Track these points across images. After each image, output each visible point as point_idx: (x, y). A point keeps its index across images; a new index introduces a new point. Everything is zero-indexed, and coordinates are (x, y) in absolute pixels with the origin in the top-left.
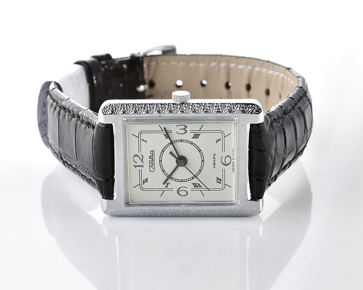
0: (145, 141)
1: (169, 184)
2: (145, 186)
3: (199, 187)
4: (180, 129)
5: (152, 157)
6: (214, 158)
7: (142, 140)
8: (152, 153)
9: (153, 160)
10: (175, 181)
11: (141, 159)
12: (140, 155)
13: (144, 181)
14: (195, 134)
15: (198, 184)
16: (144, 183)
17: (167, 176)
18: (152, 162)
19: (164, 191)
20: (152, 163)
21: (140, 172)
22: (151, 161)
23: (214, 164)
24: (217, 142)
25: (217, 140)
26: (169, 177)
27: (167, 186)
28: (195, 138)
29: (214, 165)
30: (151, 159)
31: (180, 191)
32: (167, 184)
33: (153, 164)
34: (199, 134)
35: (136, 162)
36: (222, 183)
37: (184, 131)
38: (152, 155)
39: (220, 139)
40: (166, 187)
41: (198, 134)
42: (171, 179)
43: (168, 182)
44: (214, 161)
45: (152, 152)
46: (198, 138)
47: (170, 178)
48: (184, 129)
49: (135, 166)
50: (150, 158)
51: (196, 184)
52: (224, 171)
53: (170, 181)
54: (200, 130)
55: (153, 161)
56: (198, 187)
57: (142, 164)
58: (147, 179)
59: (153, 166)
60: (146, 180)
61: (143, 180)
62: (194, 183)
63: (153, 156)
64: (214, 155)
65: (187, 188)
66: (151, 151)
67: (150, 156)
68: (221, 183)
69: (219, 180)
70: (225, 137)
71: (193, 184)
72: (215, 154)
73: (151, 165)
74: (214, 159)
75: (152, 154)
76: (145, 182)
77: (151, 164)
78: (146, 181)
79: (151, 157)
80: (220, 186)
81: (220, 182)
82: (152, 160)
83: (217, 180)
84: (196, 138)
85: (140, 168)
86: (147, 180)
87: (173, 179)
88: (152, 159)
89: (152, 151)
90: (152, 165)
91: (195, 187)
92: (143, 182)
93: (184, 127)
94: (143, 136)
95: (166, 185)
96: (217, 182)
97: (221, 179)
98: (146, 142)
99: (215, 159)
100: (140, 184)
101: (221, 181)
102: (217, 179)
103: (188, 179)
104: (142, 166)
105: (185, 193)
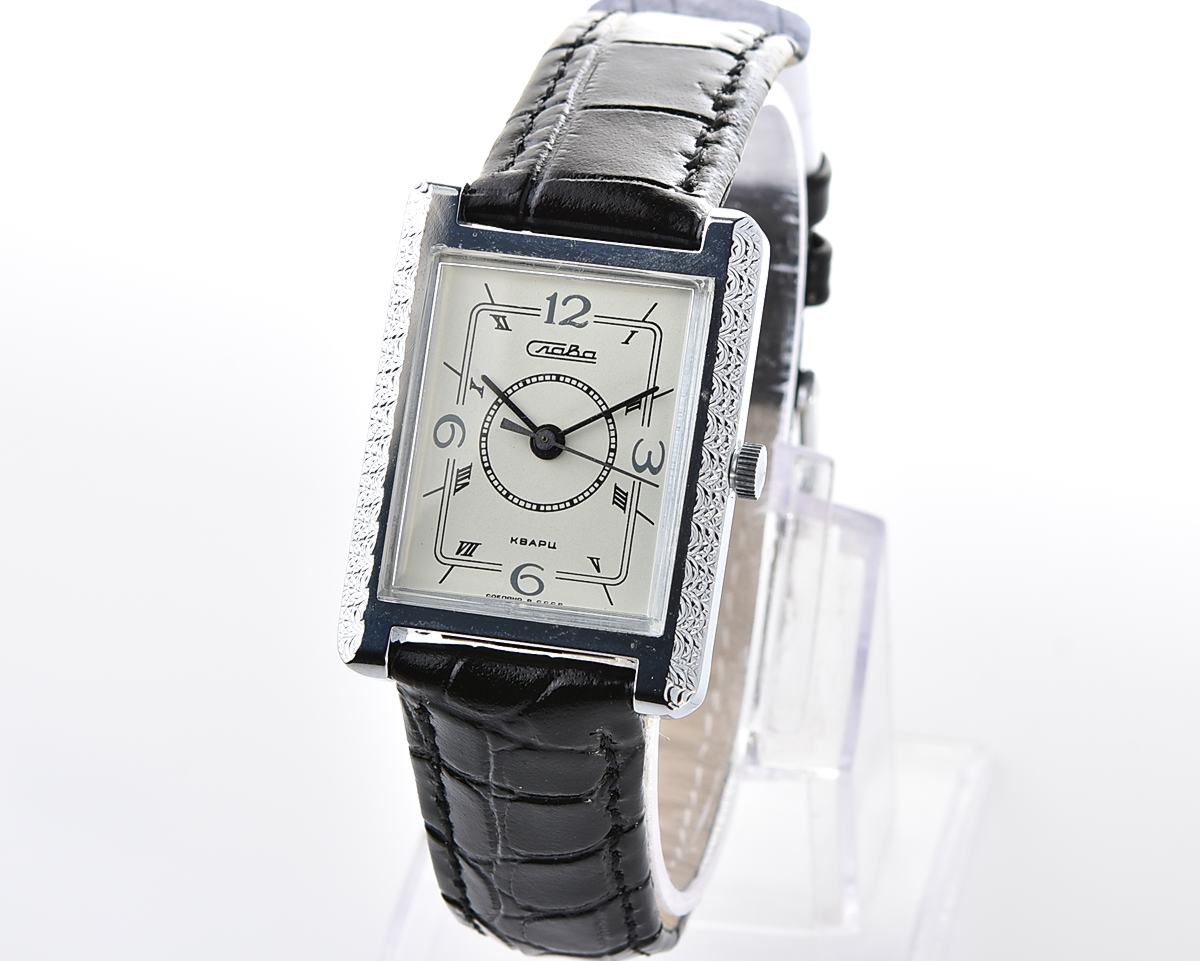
0: (629, 339)
1: (482, 394)
3: (456, 485)
5: (573, 353)
6: (542, 543)
7: (633, 333)
8: (586, 355)
9: (566, 357)
10: (488, 414)
11: (574, 320)
12: (588, 317)
13: (501, 320)
14: (626, 494)
15: (467, 484)
16: (494, 316)
17: (506, 392)
18: (560, 351)
19: (461, 375)
20: (556, 351)
21: (531, 311)
22: (563, 349)
23: (524, 542)
24: (592, 559)
25: (598, 559)
28: (615, 492)
29: (518, 541)
30: (570, 351)
31: (452, 426)
32: (482, 389)
33: (552, 353)
34: (624, 509)
36: (459, 557)
38: (581, 355)
39: (599, 571)
41: (625, 504)
43: (487, 390)
44: (533, 543)
45: (591, 355)
47: (500, 401)
49: (553, 299)
50: (572, 346)
51: (469, 477)
54: (637, 511)
55: (562, 354)
56: (457, 481)
57: (557, 319)
58: (507, 329)
59: (547, 352)
60: (503, 326)
61: (504, 318)
62: (469, 472)
63: (578, 356)
64: (552, 545)
65: (459, 446)
66: (594, 353)
67: (578, 347)
68: (457, 553)
69: (468, 549)
70: (604, 585)
72: (554, 547)
73: (548, 348)
74: (537, 544)
75: (584, 357)
76: (498, 321)
77: (551, 346)
78: (499, 324)
79: (576, 350)
81: (463, 552)
82: (565, 352)
83: (468, 543)
84: (615, 497)
85: (545, 314)
86: (503, 329)
87: (495, 407)
88: (567, 354)
89: (593, 358)
90: (550, 351)
92: (499, 316)
93: (655, 466)
96: (462, 543)
97: (470, 555)
98: (626, 342)
99: (540, 545)
100: (493, 304)
101: (465, 554)
102: (472, 544)
103: (487, 455)
104: (550, 320)
105: (443, 440)
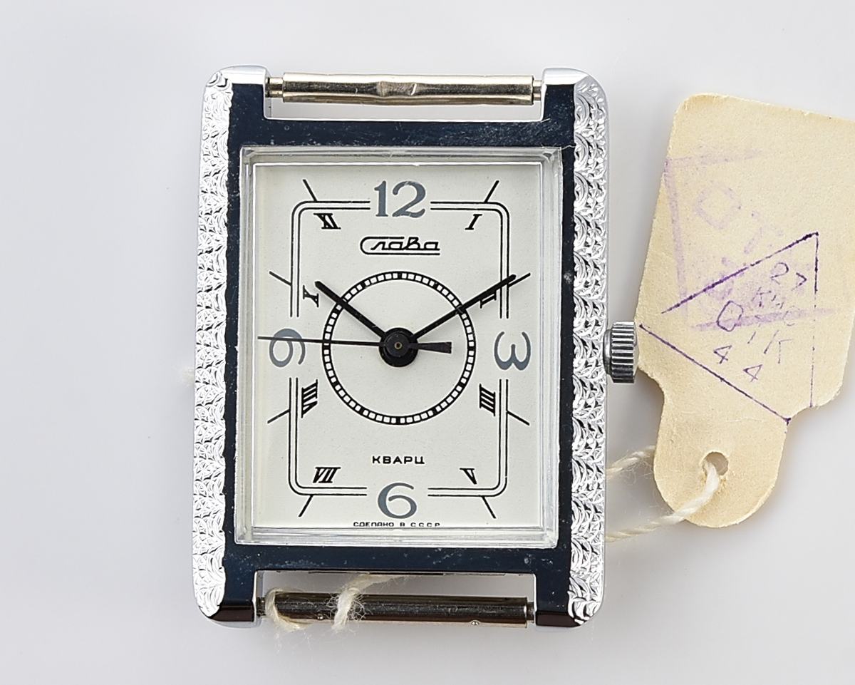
2: (311, 221)
4: (513, 347)
26: (342, 303)
27: (306, 295)
35: (395, 192)
37: (505, 358)
40: (304, 291)
42: (335, 310)
46: (481, 405)
48: (513, 359)
52: (359, 491)
53: (327, 304)
71: (316, 384)
80: (306, 477)
91: (303, 390)
94: (489, 220)
95: (314, 291)
